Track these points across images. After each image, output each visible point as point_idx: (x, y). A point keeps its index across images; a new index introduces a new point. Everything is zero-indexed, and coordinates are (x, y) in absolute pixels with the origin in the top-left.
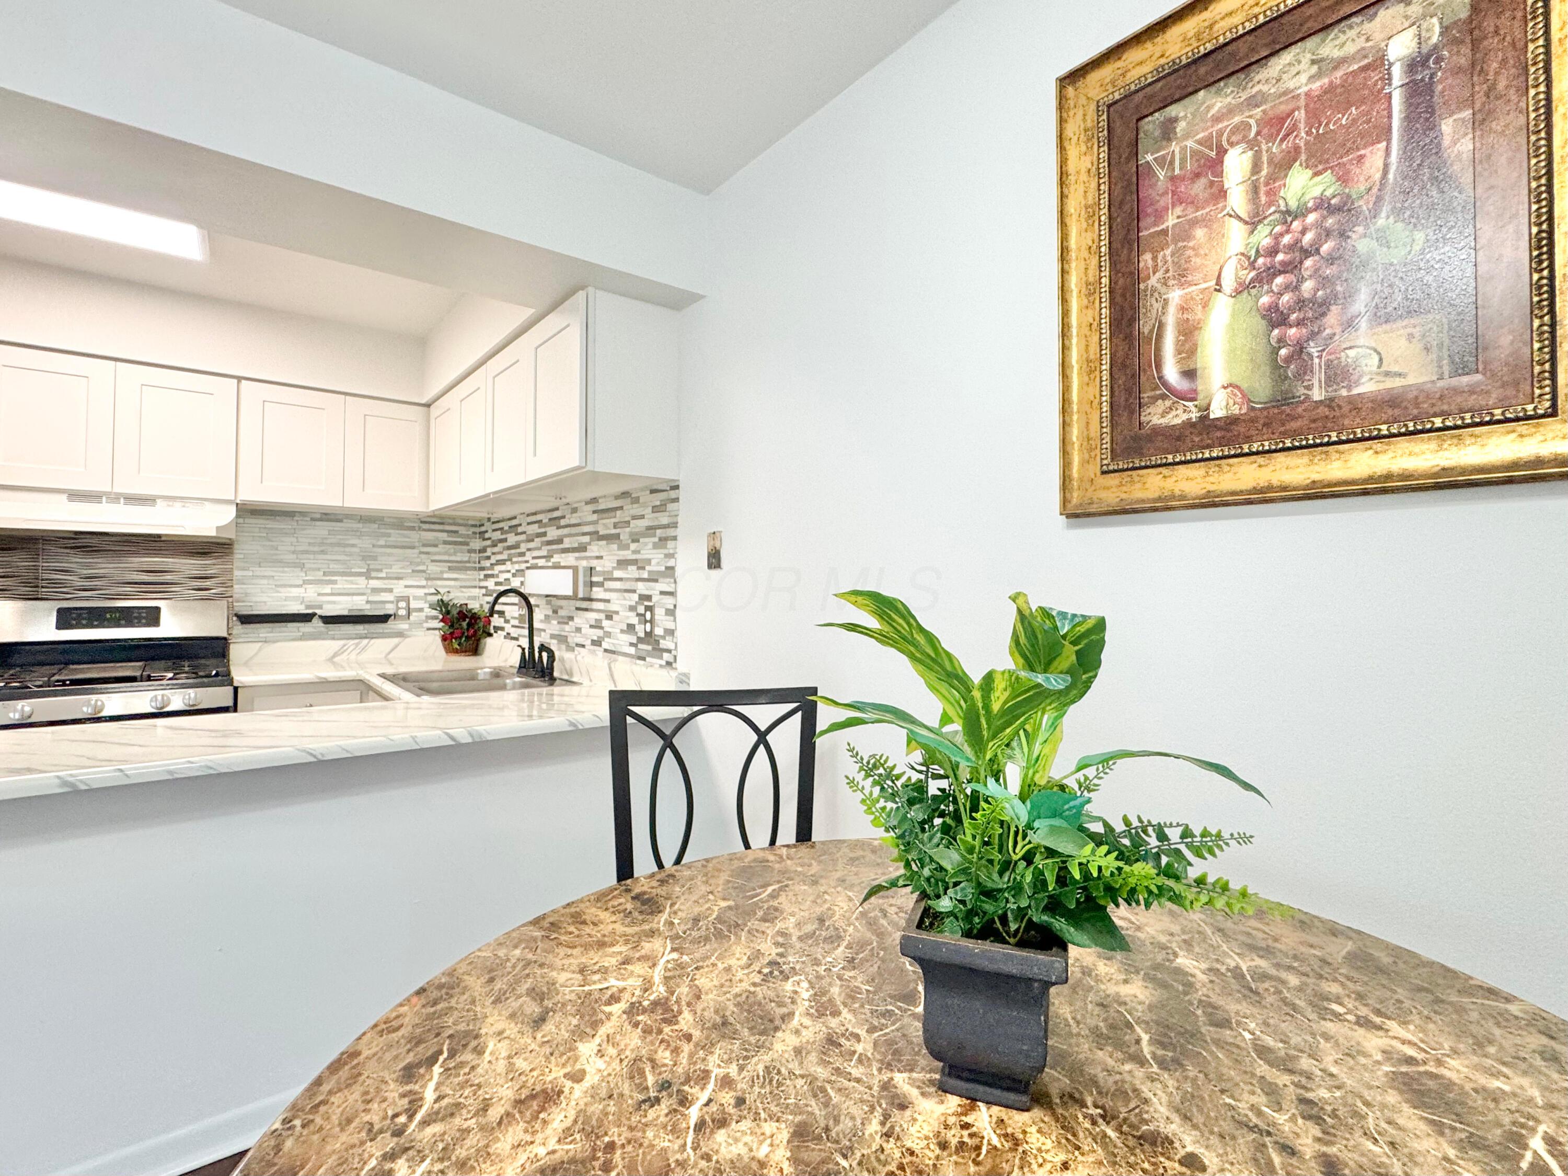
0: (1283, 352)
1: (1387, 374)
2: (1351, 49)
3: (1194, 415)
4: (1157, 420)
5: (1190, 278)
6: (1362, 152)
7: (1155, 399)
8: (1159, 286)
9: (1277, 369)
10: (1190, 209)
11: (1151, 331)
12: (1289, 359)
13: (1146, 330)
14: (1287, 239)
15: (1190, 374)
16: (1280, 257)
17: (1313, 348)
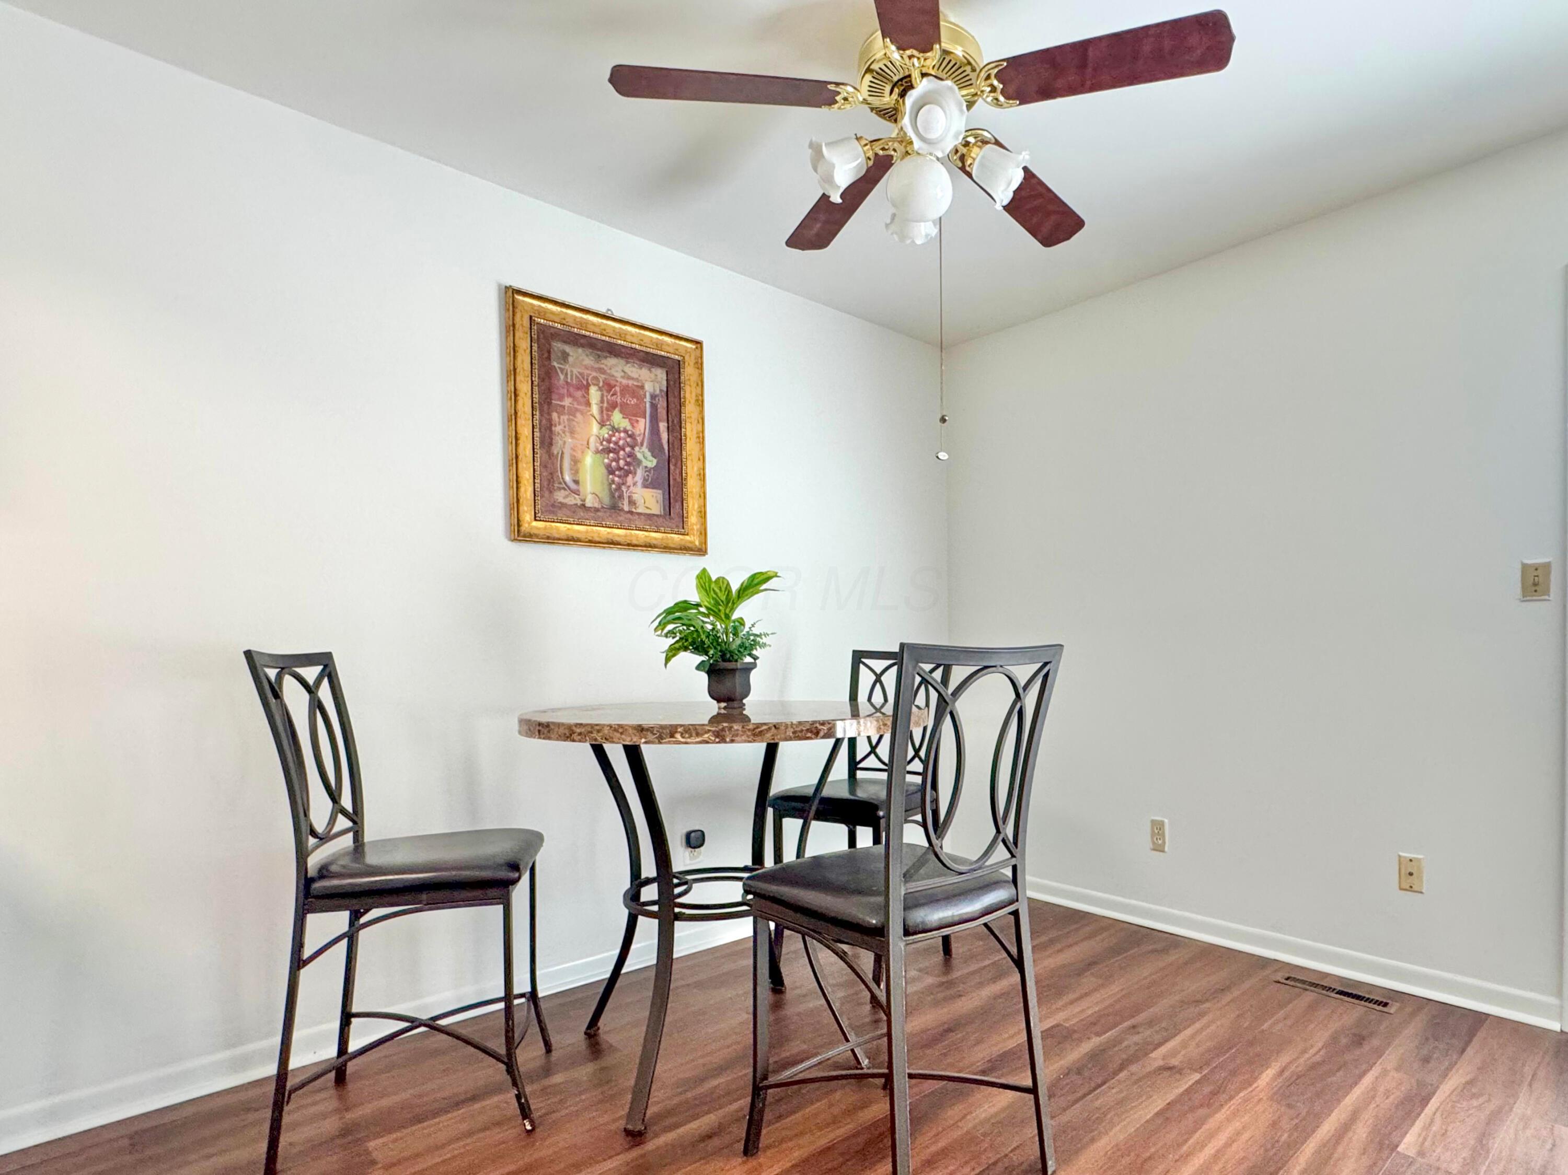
0: (614, 486)
1: (647, 508)
2: (635, 375)
3: (579, 503)
4: (561, 499)
5: (576, 436)
6: (638, 419)
7: (560, 489)
8: (561, 432)
9: (612, 496)
10: (575, 403)
11: (558, 453)
12: (616, 490)
13: (555, 452)
14: (614, 439)
15: (576, 482)
16: (612, 445)
17: (624, 488)
